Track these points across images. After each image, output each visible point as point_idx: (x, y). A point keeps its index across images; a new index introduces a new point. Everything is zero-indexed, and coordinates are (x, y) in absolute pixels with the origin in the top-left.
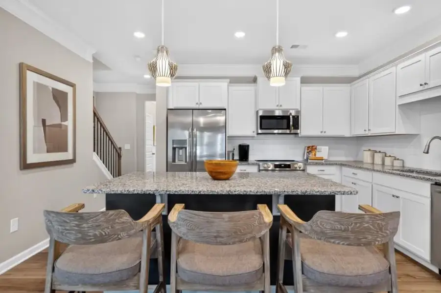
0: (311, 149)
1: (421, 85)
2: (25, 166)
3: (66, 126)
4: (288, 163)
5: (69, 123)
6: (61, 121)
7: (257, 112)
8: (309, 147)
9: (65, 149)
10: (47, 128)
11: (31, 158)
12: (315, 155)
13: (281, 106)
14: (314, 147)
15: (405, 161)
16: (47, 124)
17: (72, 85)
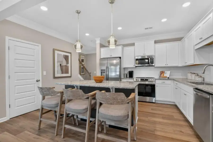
0: (162, 73)
1: (200, 39)
2: (55, 78)
3: (68, 66)
4: (147, 79)
5: (69, 65)
6: (67, 64)
7: (135, 57)
8: (161, 72)
9: (68, 73)
10: (62, 67)
11: (56, 75)
12: (163, 75)
13: (145, 54)
14: (163, 72)
15: (205, 78)
16: (62, 65)
17: (70, 53)
